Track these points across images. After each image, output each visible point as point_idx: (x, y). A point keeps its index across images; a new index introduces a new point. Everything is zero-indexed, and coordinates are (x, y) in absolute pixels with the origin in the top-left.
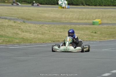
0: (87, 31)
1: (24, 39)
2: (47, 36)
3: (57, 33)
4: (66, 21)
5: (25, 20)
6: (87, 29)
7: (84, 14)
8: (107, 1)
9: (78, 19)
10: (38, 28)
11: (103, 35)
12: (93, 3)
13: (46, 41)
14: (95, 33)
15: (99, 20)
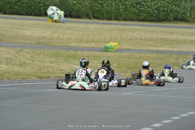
0: (95, 62)
2: (28, 69)
3: (45, 64)
4: (60, 44)
6: (95, 58)
7: (90, 33)
8: (127, 12)
10: (12, 55)
11: (122, 69)
12: (105, 15)
13: (28, 76)
15: (116, 44)
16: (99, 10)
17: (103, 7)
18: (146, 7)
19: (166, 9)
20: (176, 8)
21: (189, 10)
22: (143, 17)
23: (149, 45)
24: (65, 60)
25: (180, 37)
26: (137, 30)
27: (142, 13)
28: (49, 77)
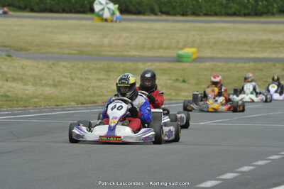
0: (164, 78)
1: (9, 99)
2: (65, 91)
3: (90, 83)
4: (113, 54)
5: (12, 50)
6: (164, 71)
7: (156, 35)
9: (143, 47)
10: (43, 70)
12: (178, 8)
13: (64, 101)
14: (184, 81)
15: (193, 50)
16: (168, 2)
22: (233, 10)
23: (242, 51)
26: (224, 29)
27: (232, 5)
28: (94, 102)
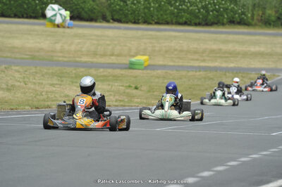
0: (116, 84)
2: (19, 95)
4: (65, 59)
6: (116, 78)
7: (108, 42)
8: (162, 12)
9: (95, 54)
11: (155, 93)
12: (130, 16)
13: (18, 106)
14: (136, 88)
15: (145, 57)
16: (120, 10)
17: (127, 5)
18: (189, 5)
19: (217, 7)
20: (232, 6)
21: (250, 8)
22: (184, 19)
23: (193, 60)
24: (73, 82)
25: (238, 48)
26: (175, 37)
27: (183, 14)
28: (49, 107)
